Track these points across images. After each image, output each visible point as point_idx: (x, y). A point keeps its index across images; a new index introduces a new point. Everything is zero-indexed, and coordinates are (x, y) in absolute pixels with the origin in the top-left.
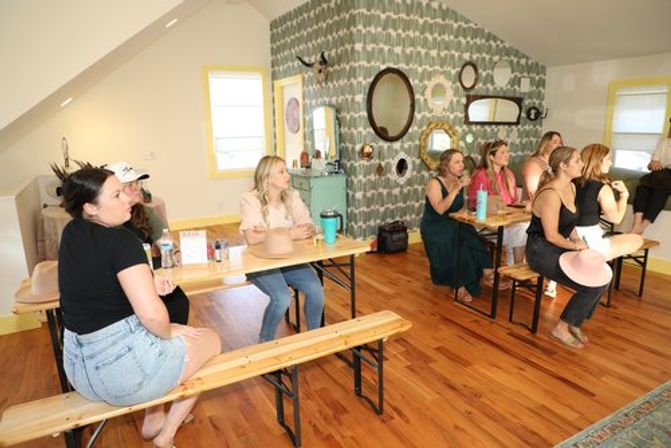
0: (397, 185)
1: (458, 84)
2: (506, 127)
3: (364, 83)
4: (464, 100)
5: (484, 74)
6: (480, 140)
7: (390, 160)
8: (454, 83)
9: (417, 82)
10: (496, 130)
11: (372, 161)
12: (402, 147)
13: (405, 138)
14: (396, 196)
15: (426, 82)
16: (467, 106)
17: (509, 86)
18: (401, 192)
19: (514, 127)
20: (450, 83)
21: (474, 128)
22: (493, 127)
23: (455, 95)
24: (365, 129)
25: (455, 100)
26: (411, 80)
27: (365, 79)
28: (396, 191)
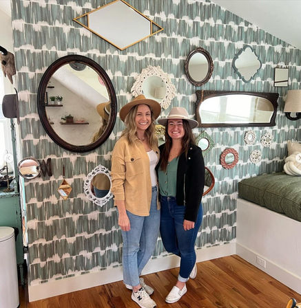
0: (94, 207)
1: (183, 77)
2: (257, 129)
3: (31, 75)
4: (192, 98)
5: (222, 64)
6: (218, 146)
7: (82, 176)
8: (177, 76)
9: (119, 74)
10: (241, 132)
11: (52, 179)
12: (100, 159)
13: (104, 147)
14: (93, 221)
15: (134, 75)
16: (196, 106)
17: (259, 79)
18: (101, 216)
19: (267, 129)
20: (172, 76)
21: (209, 131)
22: (238, 129)
23: (179, 91)
24: (36, 136)
25: (180, 97)
26: (109, 73)
27: (32, 69)
28: (94, 215)
